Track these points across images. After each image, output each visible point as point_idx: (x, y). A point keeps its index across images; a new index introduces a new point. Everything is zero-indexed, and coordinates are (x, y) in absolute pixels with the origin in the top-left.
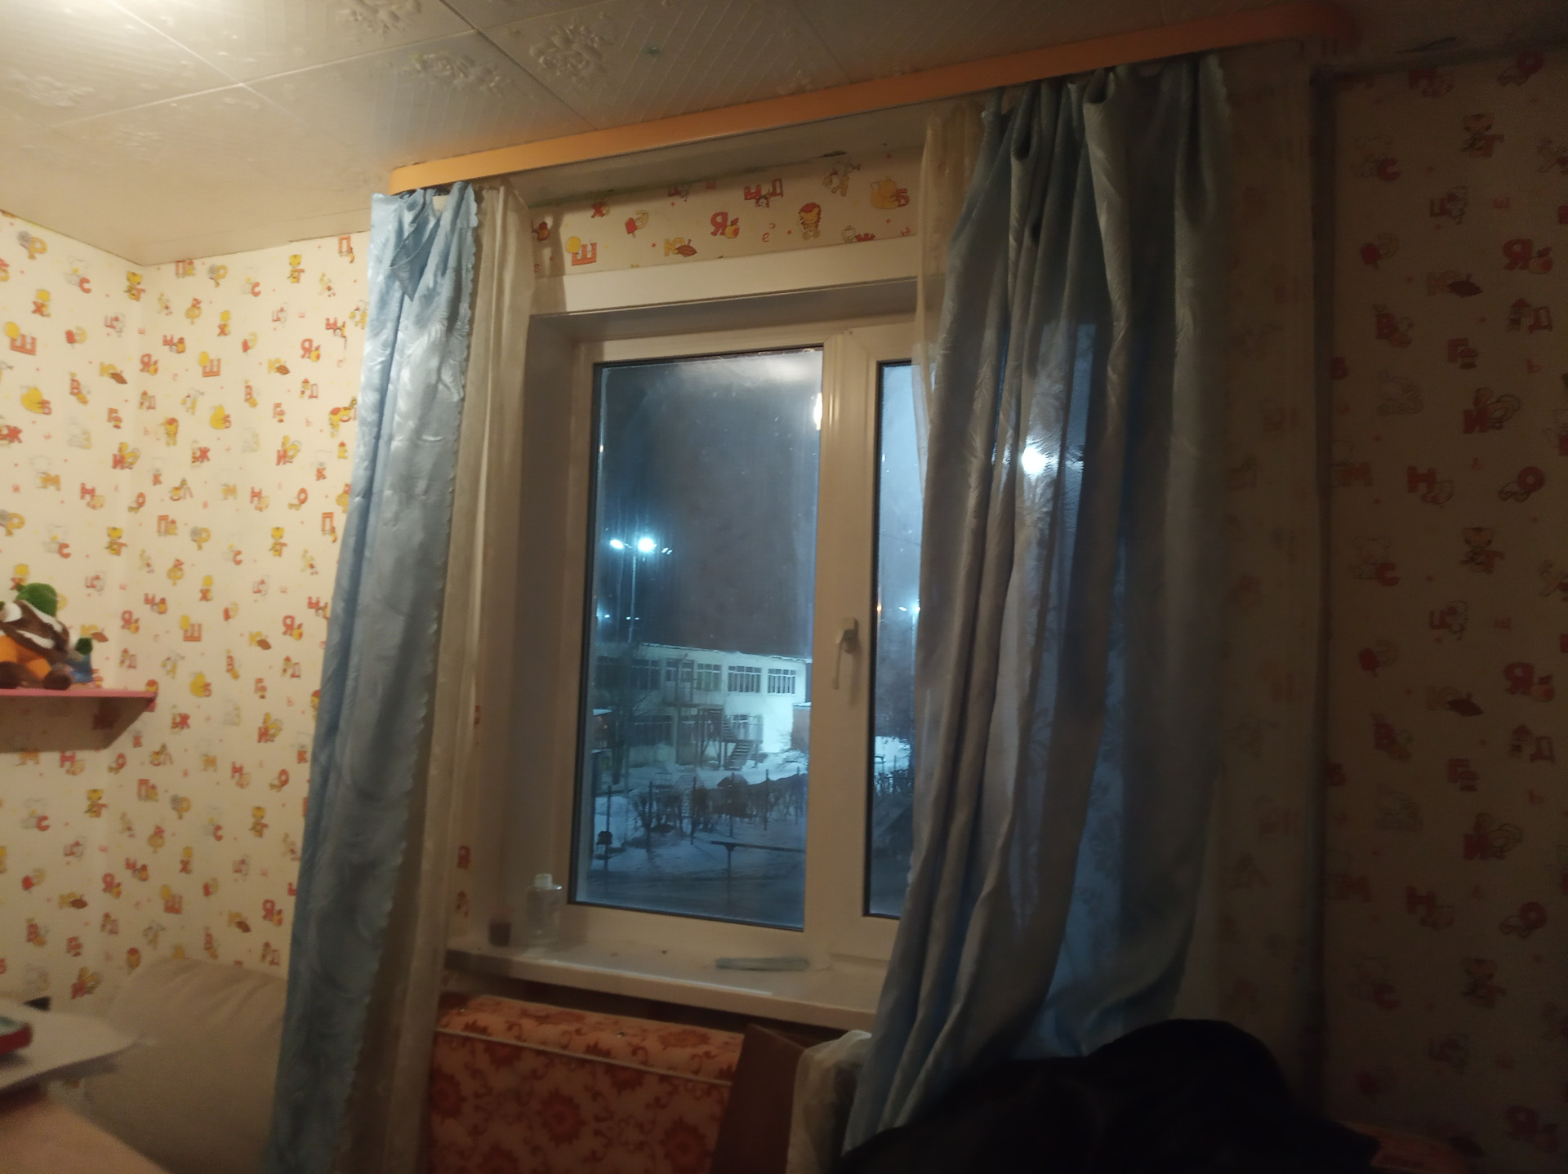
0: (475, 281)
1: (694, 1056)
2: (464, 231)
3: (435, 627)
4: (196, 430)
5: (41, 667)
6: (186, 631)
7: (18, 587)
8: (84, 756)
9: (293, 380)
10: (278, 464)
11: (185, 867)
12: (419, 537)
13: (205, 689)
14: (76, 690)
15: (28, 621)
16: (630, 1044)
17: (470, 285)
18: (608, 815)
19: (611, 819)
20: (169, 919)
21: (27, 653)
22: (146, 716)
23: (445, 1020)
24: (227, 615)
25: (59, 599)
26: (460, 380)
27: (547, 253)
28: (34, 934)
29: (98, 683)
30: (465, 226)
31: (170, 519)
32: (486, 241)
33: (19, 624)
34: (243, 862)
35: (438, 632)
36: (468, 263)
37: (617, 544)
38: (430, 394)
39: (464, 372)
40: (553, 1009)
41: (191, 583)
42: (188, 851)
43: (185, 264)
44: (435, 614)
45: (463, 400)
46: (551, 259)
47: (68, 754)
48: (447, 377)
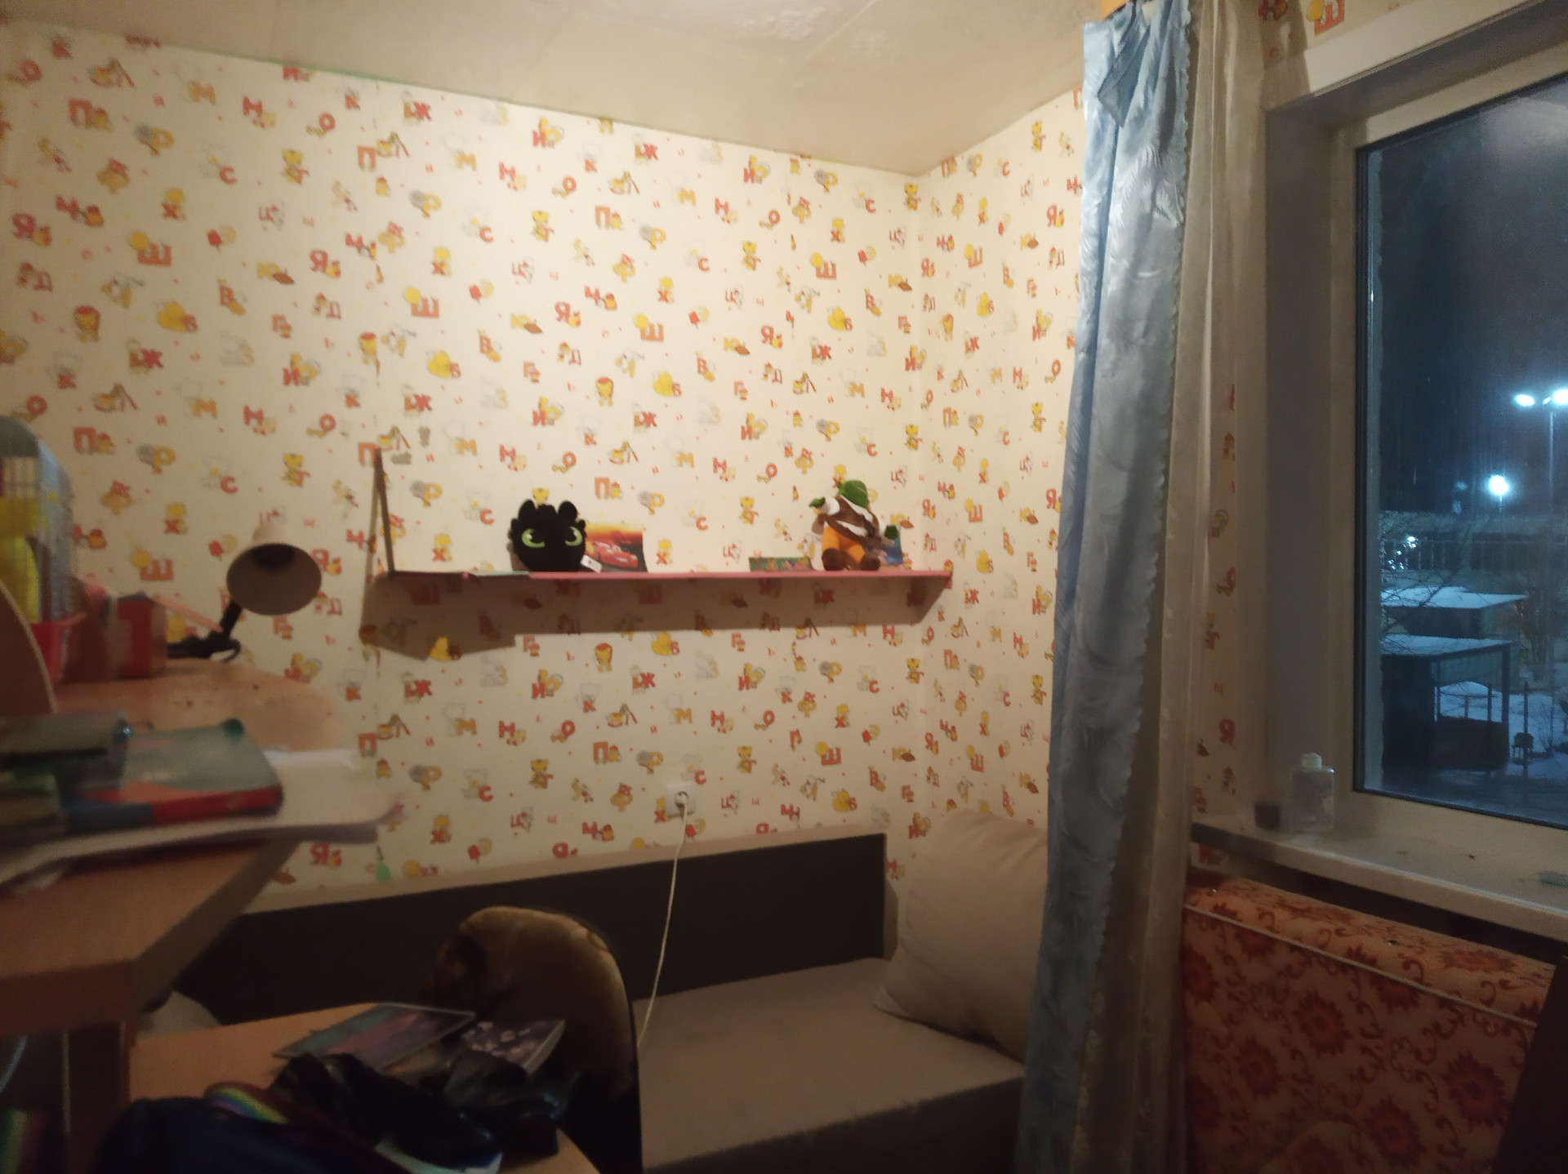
0: (1191, 87)
1: (1484, 983)
2: (1175, 33)
3: (1162, 480)
4: (968, 323)
5: (857, 552)
6: (970, 513)
7: (838, 484)
8: (901, 629)
9: (1042, 252)
10: (1034, 339)
11: (984, 730)
12: (1138, 385)
13: (987, 565)
14: (886, 570)
15: (845, 513)
16: (1401, 955)
17: (1186, 93)
18: (1526, 714)
19: (1530, 720)
20: (974, 776)
21: (846, 540)
22: (946, 593)
23: (1193, 898)
24: (1001, 495)
25: (869, 492)
26: (1179, 202)
27: (1285, 30)
28: (875, 779)
29: (908, 565)
30: (1176, 25)
31: (952, 410)
32: (1201, 37)
33: (839, 516)
34: (1028, 727)
35: (1165, 486)
36: (1182, 67)
37: (1524, 400)
38: (1144, 225)
39: (1183, 193)
40: (1316, 903)
41: (972, 468)
42: (985, 715)
43: (948, 163)
44: (1161, 467)
45: (1183, 225)
46: (1290, 36)
47: (889, 627)
48: (1163, 201)
